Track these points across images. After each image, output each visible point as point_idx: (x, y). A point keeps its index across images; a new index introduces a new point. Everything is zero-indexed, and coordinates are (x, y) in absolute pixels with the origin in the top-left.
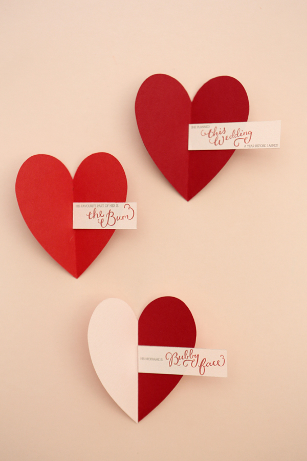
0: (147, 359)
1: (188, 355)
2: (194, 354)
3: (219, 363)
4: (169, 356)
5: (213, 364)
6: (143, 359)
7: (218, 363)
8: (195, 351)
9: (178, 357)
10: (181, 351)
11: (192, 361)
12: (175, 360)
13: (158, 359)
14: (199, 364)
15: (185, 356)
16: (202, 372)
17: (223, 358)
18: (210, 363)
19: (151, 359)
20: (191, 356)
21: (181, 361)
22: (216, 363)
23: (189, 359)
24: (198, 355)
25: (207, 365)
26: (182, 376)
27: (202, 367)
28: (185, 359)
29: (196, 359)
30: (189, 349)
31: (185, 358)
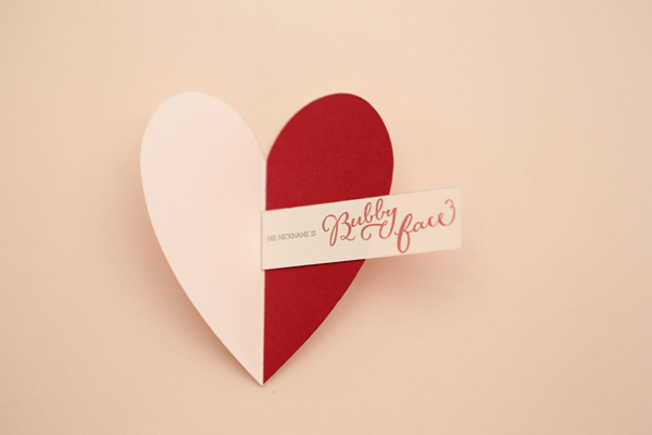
0: (282, 237)
1: (373, 212)
2: (384, 209)
3: (443, 220)
4: (330, 223)
5: (429, 223)
6: (272, 238)
7: (440, 221)
8: (388, 201)
9: (349, 221)
10: (355, 207)
11: (382, 225)
12: (343, 230)
13: (306, 234)
14: (397, 228)
15: (366, 216)
16: (403, 247)
17: (452, 207)
18: (421, 224)
19: (292, 236)
20: (380, 214)
21: (356, 230)
22: (434, 221)
23: (375, 221)
24: (395, 210)
25: (414, 230)
26: (361, 262)
27: (404, 233)
28: (366, 224)
29: (390, 219)
30: (374, 200)
31: (365, 221)
